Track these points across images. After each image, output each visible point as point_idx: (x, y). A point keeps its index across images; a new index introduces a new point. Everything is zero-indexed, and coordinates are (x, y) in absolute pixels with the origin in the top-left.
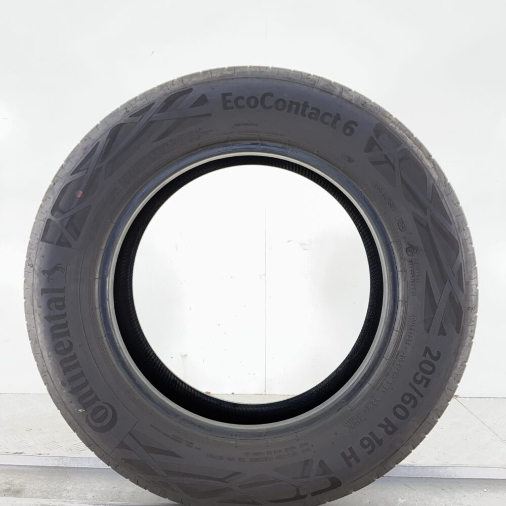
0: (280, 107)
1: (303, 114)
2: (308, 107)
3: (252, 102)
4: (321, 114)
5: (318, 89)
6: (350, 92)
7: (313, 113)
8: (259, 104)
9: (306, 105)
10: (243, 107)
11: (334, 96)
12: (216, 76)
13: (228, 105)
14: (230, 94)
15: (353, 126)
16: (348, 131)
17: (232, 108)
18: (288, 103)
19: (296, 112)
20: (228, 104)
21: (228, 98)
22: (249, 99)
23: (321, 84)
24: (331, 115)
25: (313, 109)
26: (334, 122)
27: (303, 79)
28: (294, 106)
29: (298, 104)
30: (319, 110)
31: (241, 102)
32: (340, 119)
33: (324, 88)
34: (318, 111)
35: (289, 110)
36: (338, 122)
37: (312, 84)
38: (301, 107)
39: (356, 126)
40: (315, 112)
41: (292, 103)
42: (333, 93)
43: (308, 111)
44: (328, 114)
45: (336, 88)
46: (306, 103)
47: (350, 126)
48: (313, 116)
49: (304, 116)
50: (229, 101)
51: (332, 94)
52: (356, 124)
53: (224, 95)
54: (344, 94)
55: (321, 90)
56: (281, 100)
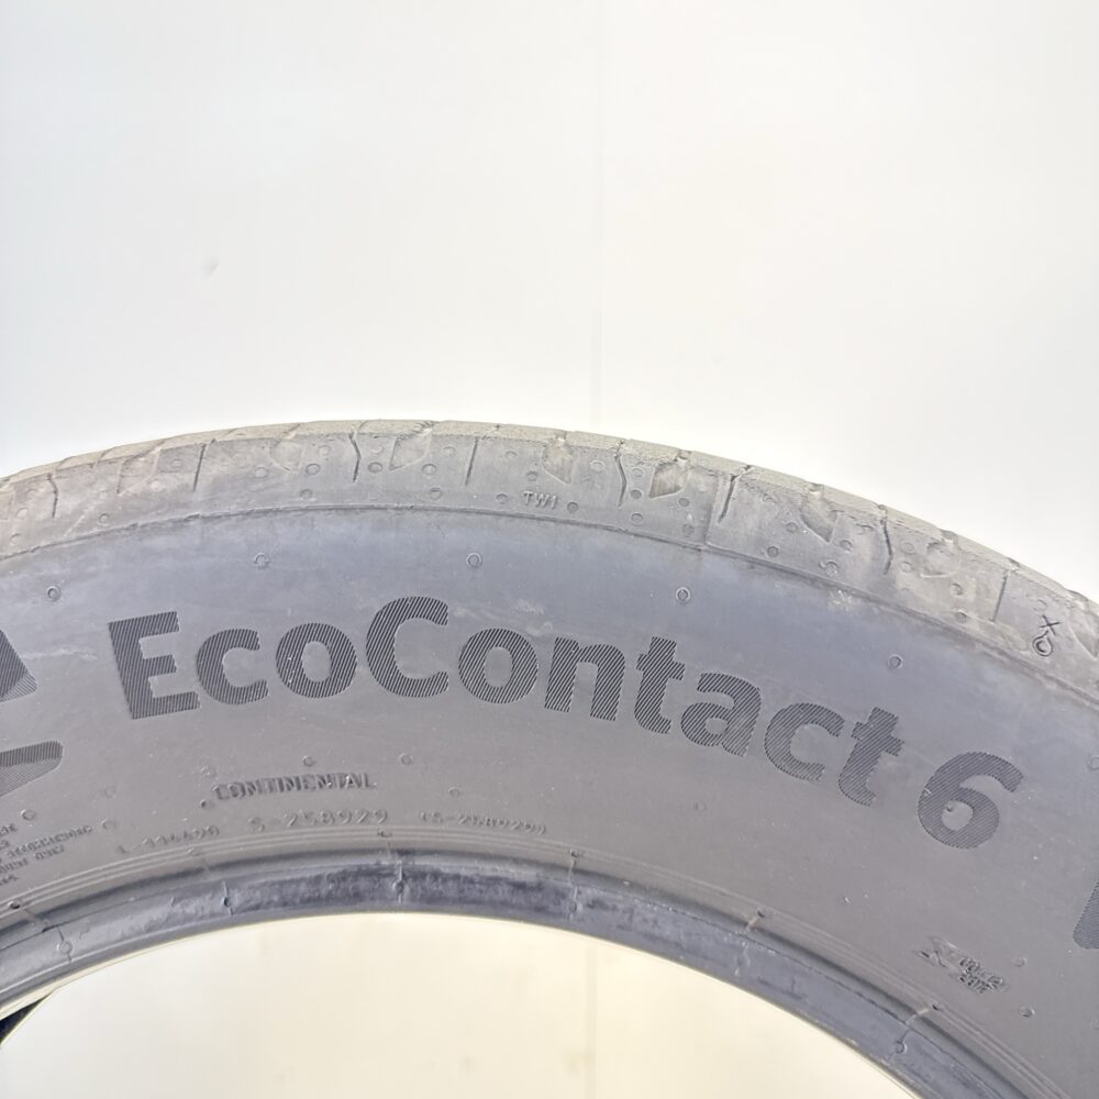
0: (497, 678)
1: (649, 713)
2: (677, 671)
3: (315, 660)
4: (766, 714)
5: (733, 555)
6: (937, 559)
7: (716, 710)
8: (362, 669)
9: (660, 661)
10: (258, 689)
11: (844, 603)
12: (79, 511)
13: (158, 685)
14: (166, 622)
15: (985, 784)
16: (958, 815)
17: (186, 701)
18: (545, 656)
19: (605, 702)
20: (154, 680)
21: (149, 647)
22: (292, 644)
23: (749, 523)
24: (831, 722)
25: (708, 682)
26: (862, 760)
27: (629, 500)
28: (587, 672)
29: (610, 661)
30: (754, 692)
31: (237, 665)
32: (894, 746)
33: (772, 551)
34: (746, 695)
35: (559, 693)
36: (887, 762)
37: (689, 529)
38: (632, 678)
39: (1011, 787)
40: (724, 700)
41: (567, 652)
42: (833, 574)
43: (678, 696)
44: (810, 713)
45: (844, 543)
46: (662, 648)
47: (968, 784)
48: (715, 725)
49: (659, 724)
50: (165, 665)
51: (830, 586)
52: (1008, 775)
53: (126, 635)
54: (906, 579)
55: (753, 563)
56: (494, 637)
